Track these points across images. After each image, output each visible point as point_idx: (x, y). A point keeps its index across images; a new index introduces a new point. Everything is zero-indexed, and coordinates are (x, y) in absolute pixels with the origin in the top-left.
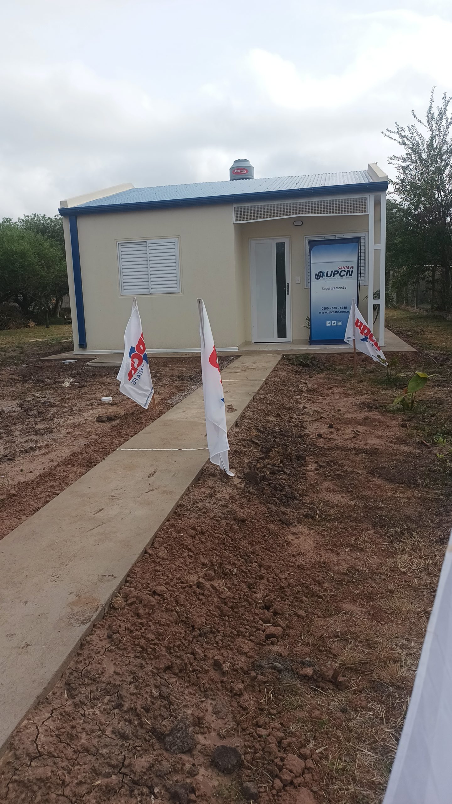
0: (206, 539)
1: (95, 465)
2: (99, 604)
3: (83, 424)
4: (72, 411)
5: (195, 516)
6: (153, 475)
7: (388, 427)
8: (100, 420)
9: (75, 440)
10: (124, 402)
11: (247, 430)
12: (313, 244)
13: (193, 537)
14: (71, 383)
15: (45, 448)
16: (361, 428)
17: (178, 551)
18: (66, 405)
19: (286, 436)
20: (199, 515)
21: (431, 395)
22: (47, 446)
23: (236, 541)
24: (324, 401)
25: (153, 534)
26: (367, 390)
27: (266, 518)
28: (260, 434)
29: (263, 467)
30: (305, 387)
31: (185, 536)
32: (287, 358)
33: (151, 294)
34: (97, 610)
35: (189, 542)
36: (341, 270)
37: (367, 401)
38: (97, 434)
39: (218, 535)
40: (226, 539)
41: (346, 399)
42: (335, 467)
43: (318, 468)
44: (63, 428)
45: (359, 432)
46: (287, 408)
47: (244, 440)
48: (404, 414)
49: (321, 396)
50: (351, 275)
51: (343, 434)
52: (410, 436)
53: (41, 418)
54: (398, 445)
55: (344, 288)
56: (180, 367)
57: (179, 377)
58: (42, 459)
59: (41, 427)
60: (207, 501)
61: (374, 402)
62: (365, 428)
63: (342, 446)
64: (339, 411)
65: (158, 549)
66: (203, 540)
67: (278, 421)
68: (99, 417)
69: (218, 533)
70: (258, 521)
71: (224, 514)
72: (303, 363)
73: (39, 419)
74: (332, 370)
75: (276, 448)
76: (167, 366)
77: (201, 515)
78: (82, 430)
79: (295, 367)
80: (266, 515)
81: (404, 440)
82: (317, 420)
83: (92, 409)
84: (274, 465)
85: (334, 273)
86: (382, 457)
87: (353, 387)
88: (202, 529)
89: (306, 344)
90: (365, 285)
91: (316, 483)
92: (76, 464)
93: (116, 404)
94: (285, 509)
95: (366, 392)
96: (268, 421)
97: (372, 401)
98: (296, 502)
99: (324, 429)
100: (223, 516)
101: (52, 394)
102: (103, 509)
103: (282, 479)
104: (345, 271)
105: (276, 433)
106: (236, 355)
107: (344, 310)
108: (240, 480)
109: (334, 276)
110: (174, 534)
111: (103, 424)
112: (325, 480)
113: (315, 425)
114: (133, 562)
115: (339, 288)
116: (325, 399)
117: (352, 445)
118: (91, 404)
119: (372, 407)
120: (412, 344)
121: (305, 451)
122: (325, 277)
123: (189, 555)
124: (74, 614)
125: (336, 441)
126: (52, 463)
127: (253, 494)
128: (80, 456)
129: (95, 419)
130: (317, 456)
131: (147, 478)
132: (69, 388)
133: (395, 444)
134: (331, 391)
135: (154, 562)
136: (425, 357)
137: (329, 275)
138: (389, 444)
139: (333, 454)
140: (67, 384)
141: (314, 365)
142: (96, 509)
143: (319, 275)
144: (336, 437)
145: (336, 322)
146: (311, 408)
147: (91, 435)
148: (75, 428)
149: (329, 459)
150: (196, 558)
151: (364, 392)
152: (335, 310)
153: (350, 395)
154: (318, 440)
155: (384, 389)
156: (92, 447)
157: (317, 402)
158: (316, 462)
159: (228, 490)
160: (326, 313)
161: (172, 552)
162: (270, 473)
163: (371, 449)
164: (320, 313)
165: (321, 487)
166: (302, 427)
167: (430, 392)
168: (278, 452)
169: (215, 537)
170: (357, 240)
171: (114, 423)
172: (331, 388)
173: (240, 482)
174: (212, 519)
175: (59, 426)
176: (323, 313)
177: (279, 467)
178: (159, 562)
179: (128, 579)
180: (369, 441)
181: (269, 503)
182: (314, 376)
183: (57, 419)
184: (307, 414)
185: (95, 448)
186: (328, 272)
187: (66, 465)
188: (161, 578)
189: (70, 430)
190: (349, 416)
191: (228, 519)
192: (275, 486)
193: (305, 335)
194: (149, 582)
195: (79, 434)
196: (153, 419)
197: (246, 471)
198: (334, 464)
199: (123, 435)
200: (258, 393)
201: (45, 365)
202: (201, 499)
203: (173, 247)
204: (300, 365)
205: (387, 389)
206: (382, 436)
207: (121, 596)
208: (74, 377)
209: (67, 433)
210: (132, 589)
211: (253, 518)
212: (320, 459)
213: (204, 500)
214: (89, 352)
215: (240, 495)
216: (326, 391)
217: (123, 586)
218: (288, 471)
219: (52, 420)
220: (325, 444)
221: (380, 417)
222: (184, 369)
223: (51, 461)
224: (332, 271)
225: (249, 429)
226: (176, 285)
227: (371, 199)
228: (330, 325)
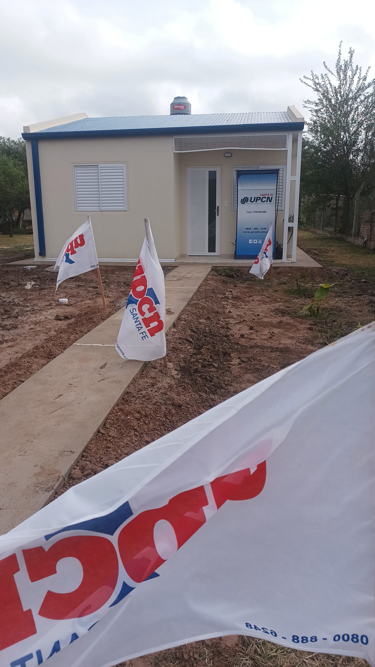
0: (149, 421)
1: (55, 357)
2: (60, 475)
3: (43, 321)
4: (34, 311)
5: (140, 402)
6: (104, 366)
7: (298, 330)
8: (58, 318)
9: (37, 335)
10: (78, 303)
11: (183, 330)
12: (240, 174)
13: (138, 419)
14: (33, 285)
15: (11, 341)
16: (276, 331)
17: (126, 431)
18: (29, 305)
19: (215, 336)
20: (143, 401)
21: (333, 304)
22: (13, 340)
23: (174, 423)
24: (246, 307)
25: (105, 416)
26: (281, 299)
27: (198, 404)
28: (193, 334)
29: (196, 361)
30: (231, 295)
31: (131, 418)
32: (215, 269)
33: (101, 211)
34: (58, 480)
35: (135, 423)
36: (263, 196)
37: (281, 307)
38: (55, 331)
39: (159, 418)
40: (166, 421)
41: (264, 305)
42: (254, 362)
43: (241, 363)
44: (26, 324)
45: (274, 333)
46: (215, 313)
47: (180, 339)
48: (311, 319)
49: (244, 303)
50: (270, 201)
51: (261, 335)
52: (315, 338)
53: (7, 316)
54: (306, 345)
55: (265, 212)
56: (126, 275)
57: (125, 283)
58: (9, 351)
59: (7, 323)
60: (150, 389)
61: (286, 309)
62: (279, 330)
63: (260, 345)
64: (258, 315)
65: (109, 429)
66: (147, 422)
67: (208, 323)
68: (57, 316)
69: (159, 416)
70: (192, 406)
71: (164, 400)
72: (229, 274)
73: (6, 316)
74: (253, 281)
75: (206, 346)
76: (114, 274)
77: (145, 401)
78: (43, 327)
79: (222, 277)
80: (198, 401)
81: (310, 341)
82: (240, 322)
83: (51, 308)
84: (205, 360)
85: (257, 199)
86: (293, 354)
87: (269, 296)
88: (146, 413)
89: (231, 258)
90: (282, 210)
91: (239, 375)
92: (38, 356)
93: (72, 305)
94: (214, 397)
95: (280, 300)
96: (200, 323)
97: (285, 307)
98: (222, 390)
99: (245, 331)
100: (163, 402)
101: (16, 295)
102: (62, 395)
103: (211, 371)
104: (265, 198)
105: (206, 333)
106: (174, 265)
107: (264, 230)
108: (177, 372)
109: (256, 202)
110: (123, 417)
111: (60, 322)
112: (246, 373)
113: (238, 326)
114: (88, 440)
115: (260, 212)
116: (247, 305)
117: (269, 344)
118: (50, 305)
119: (285, 313)
120: (318, 261)
121: (230, 348)
122: (249, 202)
123: (135, 435)
124: (39, 483)
125: (255, 340)
126: (17, 354)
127: (188, 384)
128: (41, 349)
129: (54, 317)
130: (240, 352)
131: (99, 369)
132: (31, 290)
133: (303, 344)
134: (251, 298)
135: (106, 440)
136: (328, 272)
137: (252, 201)
138: (298, 344)
139: (253, 351)
140: (29, 287)
141: (238, 276)
142: (56, 395)
143: (245, 201)
144: (256, 338)
145: (257, 240)
146: (235, 312)
147: (50, 331)
148: (36, 324)
149: (250, 355)
150: (140, 437)
151: (279, 300)
152: (257, 230)
153: (267, 302)
154: (241, 340)
155: (295, 298)
156: (52, 342)
157: (240, 308)
158: (239, 358)
159: (167, 380)
160: (249, 232)
161: (121, 432)
162: (202, 367)
163: (283, 348)
164: (244, 232)
165: (243, 379)
166: (228, 328)
167: (332, 301)
168: (208, 349)
169: (156, 420)
170: (276, 172)
171: (70, 321)
172: (252, 296)
173: (177, 374)
174: (154, 404)
175: (23, 322)
176: (247, 232)
177: (208, 361)
178: (110, 440)
179: (84, 454)
180: (282, 342)
181: (200, 391)
182: (238, 285)
183: (21, 316)
184: (232, 317)
185: (54, 343)
186: (251, 198)
187: (29, 357)
188: (112, 454)
189: (32, 326)
190: (266, 320)
191: (167, 405)
192: (206, 377)
193: (231, 250)
194: (102, 456)
195: (40, 330)
196: (104, 319)
197: (182, 365)
198: (254, 359)
199: (78, 332)
200: (192, 299)
201: (10, 269)
202: (144, 388)
203: (121, 171)
204: (226, 276)
205: (297, 298)
206: (293, 337)
207: (78, 468)
208: (35, 281)
209: (30, 329)
210: (88, 463)
211: (188, 404)
212: (242, 355)
213: (147, 388)
214: (48, 259)
215: (177, 385)
216: (247, 299)
217: (80, 460)
218: (216, 365)
219: (17, 317)
220: (246, 343)
221: (292, 321)
222: (129, 276)
223: (16, 353)
224: (255, 198)
225: (184, 330)
226: (123, 204)
227: (290, 137)
228: (252, 243)
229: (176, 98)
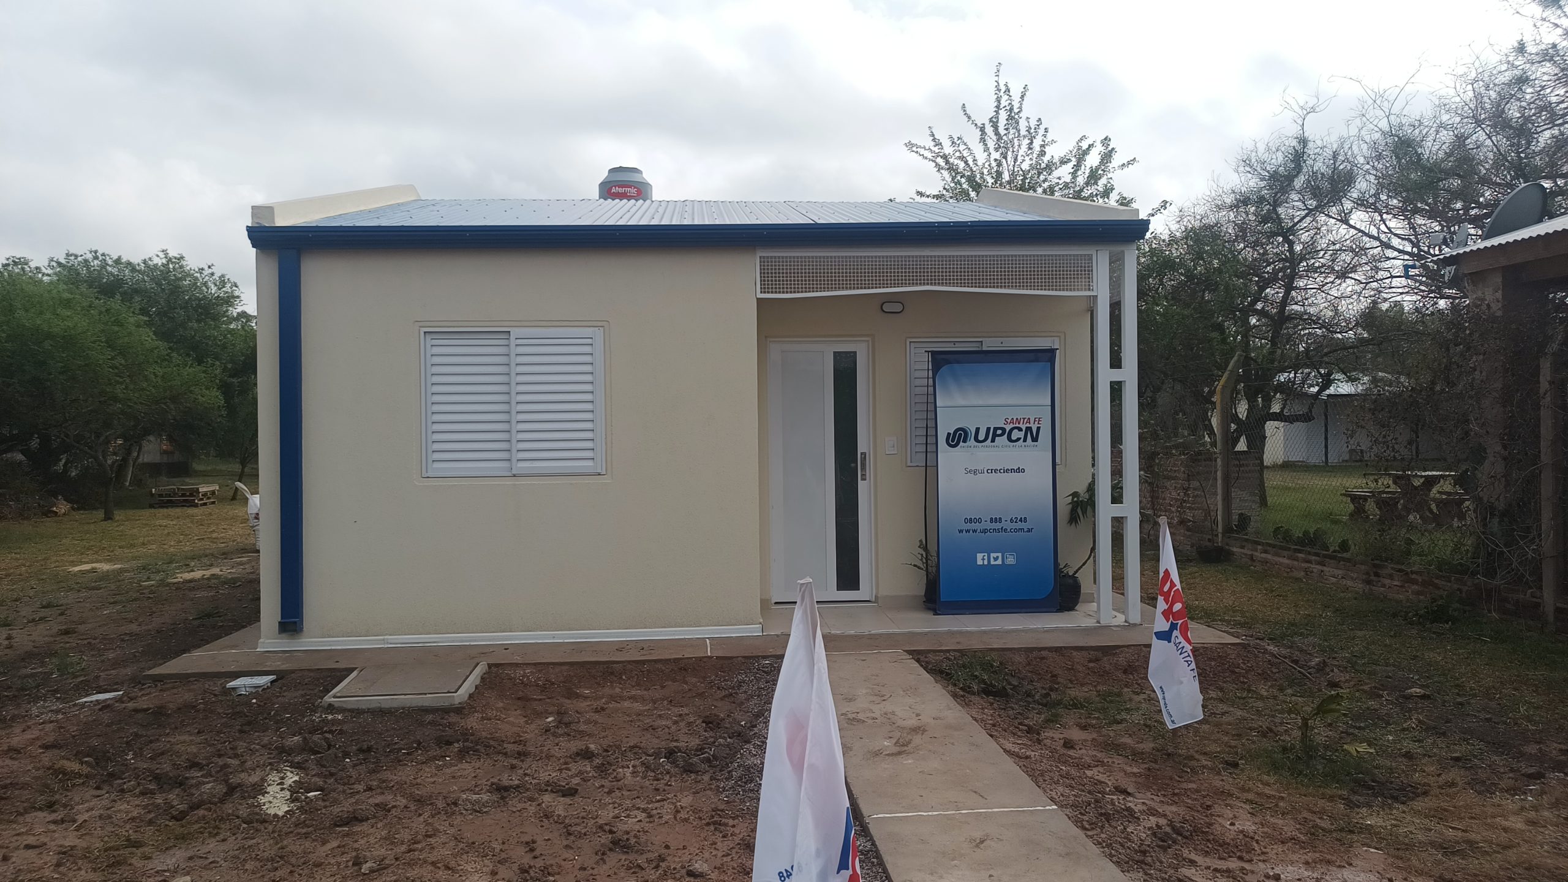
12: (940, 361)
14: (293, 790)
33: (514, 476)
36: (1012, 426)
50: (1035, 439)
55: (1018, 470)
85: (994, 434)
104: (1020, 429)
107: (1020, 525)
109: (993, 441)
115: (1007, 471)
122: (972, 442)
132: (292, 819)
136: (1269, 658)
137: (981, 437)
140: (277, 801)
143: (957, 438)
145: (1000, 555)
152: (998, 526)
160: (975, 531)
164: (961, 531)
170: (1048, 356)
176: (968, 531)
186: (978, 430)
193: (916, 585)
201: (169, 701)
203: (588, 349)
208: (298, 766)
214: (310, 641)
224: (988, 429)
226: (589, 454)
227: (1101, 260)
228: (986, 562)
229: (613, 171)
